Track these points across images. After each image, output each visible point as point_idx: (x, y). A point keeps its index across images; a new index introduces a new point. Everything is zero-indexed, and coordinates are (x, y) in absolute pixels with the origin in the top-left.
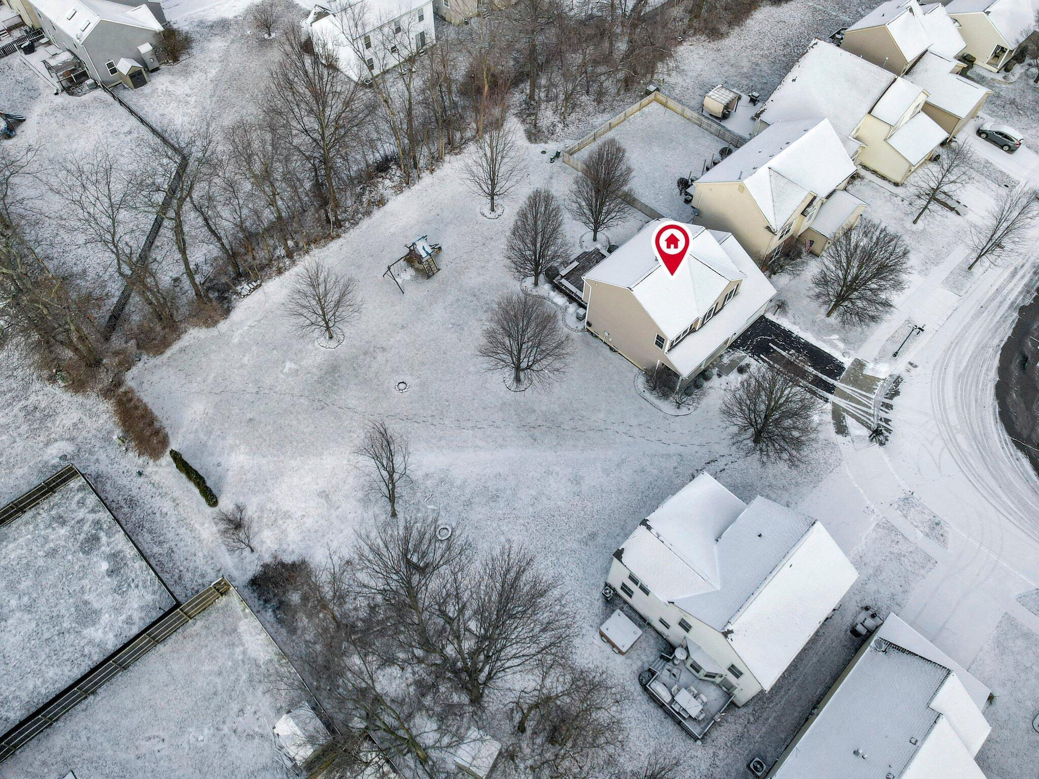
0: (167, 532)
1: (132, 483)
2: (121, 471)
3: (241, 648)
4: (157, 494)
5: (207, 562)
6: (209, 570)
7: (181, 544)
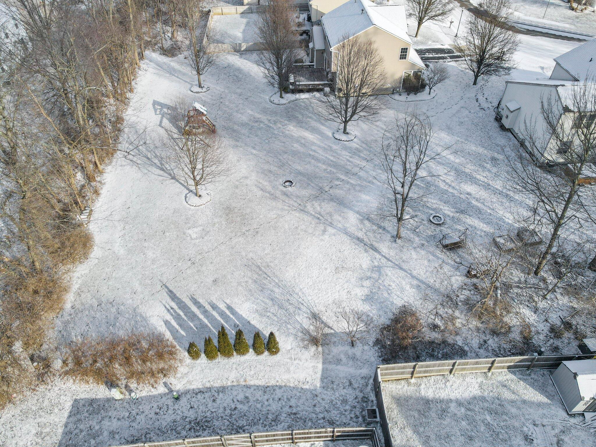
0: (269, 408)
1: (179, 412)
2: (152, 415)
3: (453, 405)
4: (216, 394)
5: (333, 388)
6: (343, 392)
7: (293, 402)
